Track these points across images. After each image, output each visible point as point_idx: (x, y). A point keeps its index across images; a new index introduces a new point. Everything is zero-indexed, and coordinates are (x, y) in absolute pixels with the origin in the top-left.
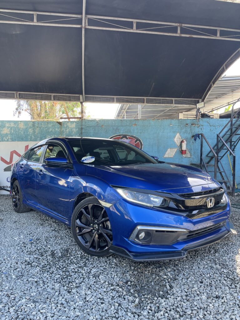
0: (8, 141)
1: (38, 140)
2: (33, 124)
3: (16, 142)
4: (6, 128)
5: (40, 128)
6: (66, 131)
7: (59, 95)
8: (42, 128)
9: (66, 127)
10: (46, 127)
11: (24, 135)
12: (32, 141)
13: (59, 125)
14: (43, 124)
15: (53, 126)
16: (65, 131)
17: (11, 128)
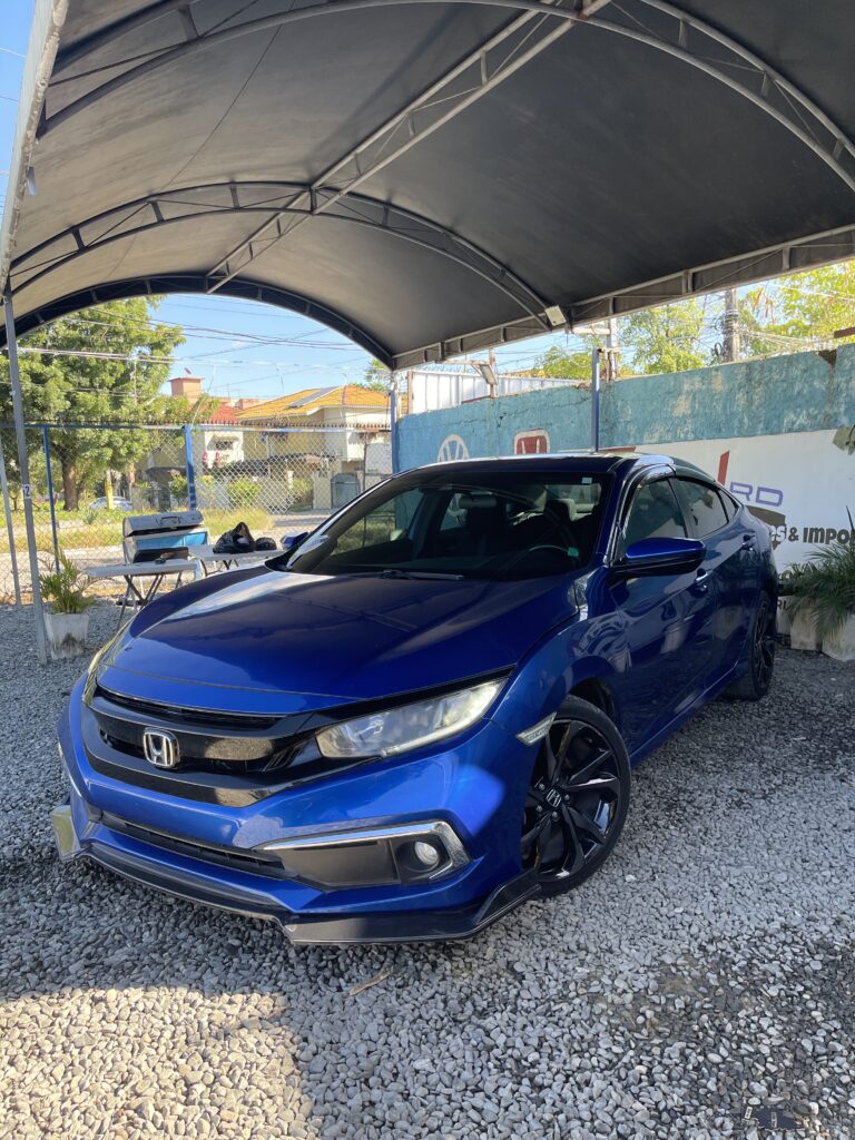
0: (686, 440)
1: (759, 432)
2: (747, 375)
3: (705, 441)
4: (684, 397)
5: (766, 384)
6: (847, 388)
7: (809, 243)
8: (771, 386)
9: (847, 368)
10: (783, 381)
11: (723, 418)
12: (744, 436)
13: (826, 362)
14: (774, 367)
15: (805, 371)
16: (843, 385)
17: (695, 394)
